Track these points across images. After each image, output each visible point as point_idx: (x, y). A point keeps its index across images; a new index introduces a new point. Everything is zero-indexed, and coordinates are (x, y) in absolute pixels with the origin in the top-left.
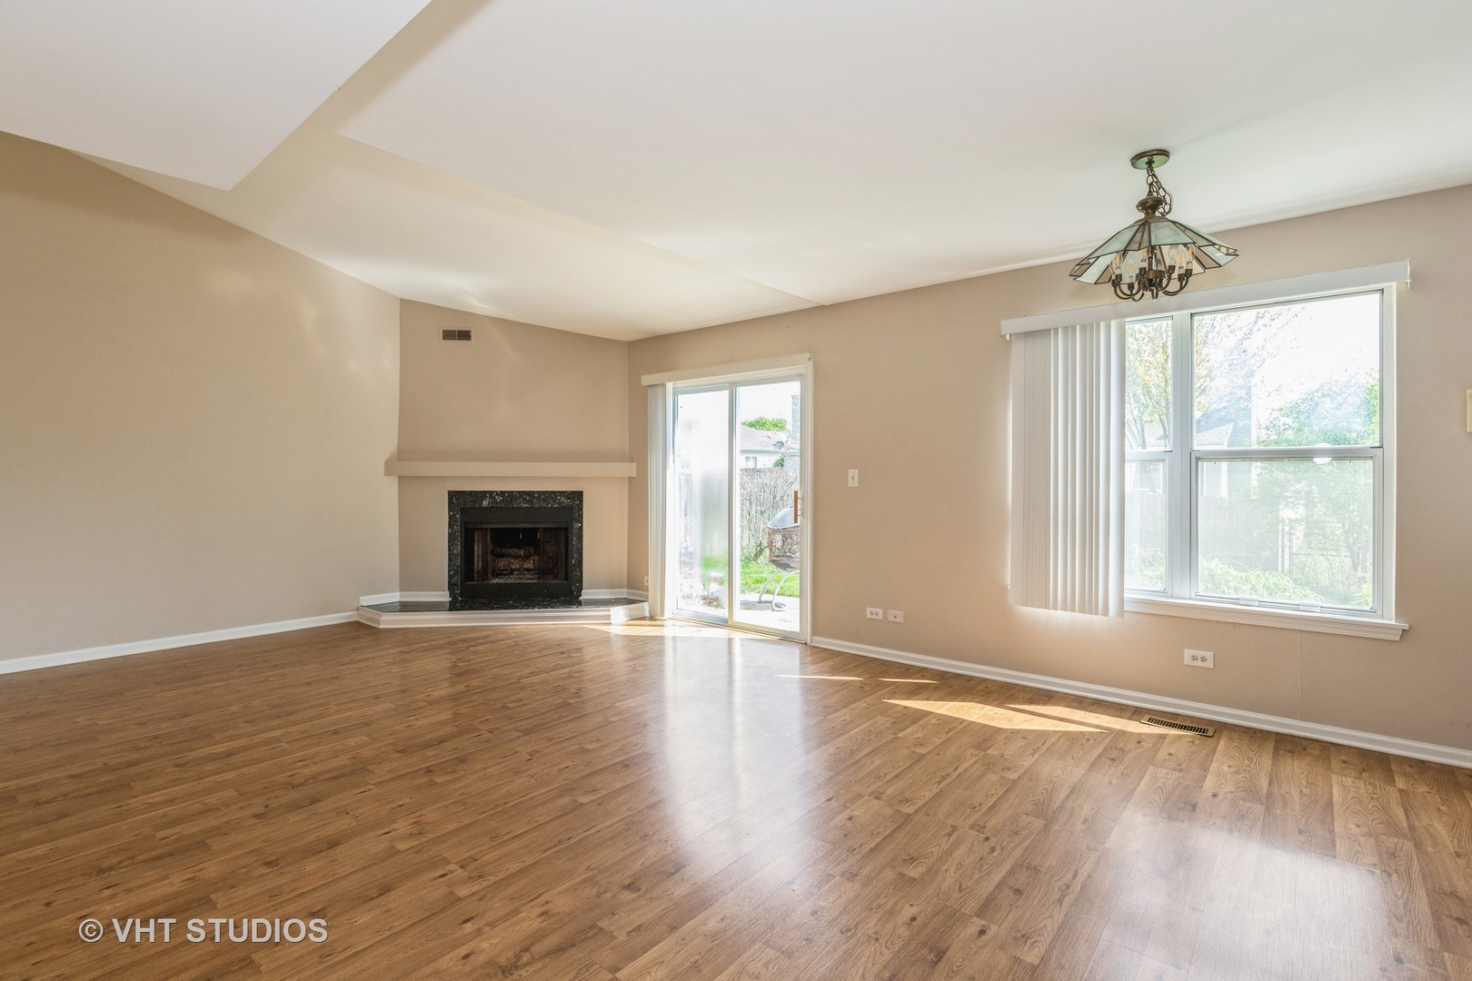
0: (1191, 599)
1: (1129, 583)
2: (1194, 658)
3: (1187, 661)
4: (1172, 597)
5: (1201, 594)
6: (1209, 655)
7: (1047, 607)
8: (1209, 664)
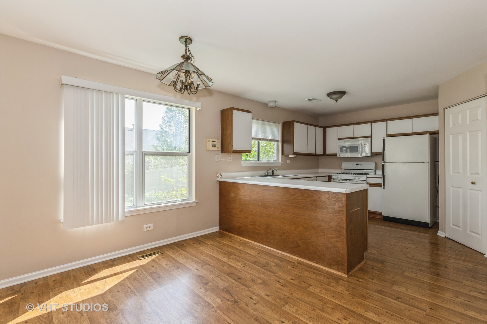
0: (143, 206)
1: (127, 204)
2: (147, 228)
3: (145, 229)
4: (136, 207)
5: (145, 204)
6: (151, 225)
7: (88, 225)
8: (152, 228)
